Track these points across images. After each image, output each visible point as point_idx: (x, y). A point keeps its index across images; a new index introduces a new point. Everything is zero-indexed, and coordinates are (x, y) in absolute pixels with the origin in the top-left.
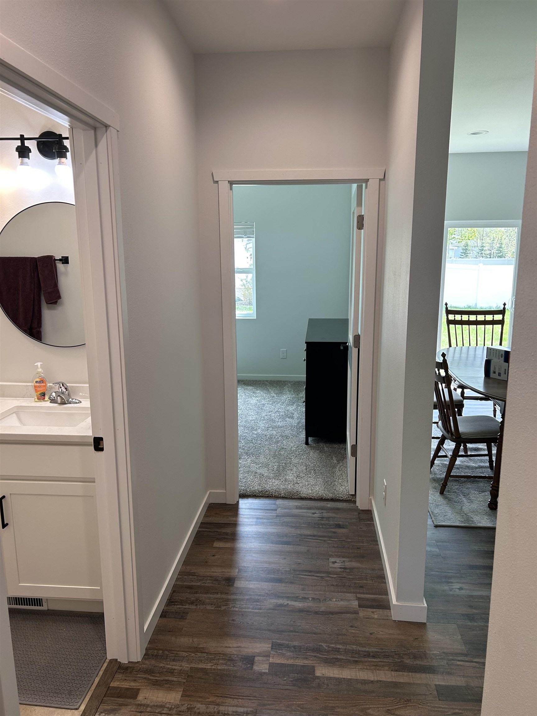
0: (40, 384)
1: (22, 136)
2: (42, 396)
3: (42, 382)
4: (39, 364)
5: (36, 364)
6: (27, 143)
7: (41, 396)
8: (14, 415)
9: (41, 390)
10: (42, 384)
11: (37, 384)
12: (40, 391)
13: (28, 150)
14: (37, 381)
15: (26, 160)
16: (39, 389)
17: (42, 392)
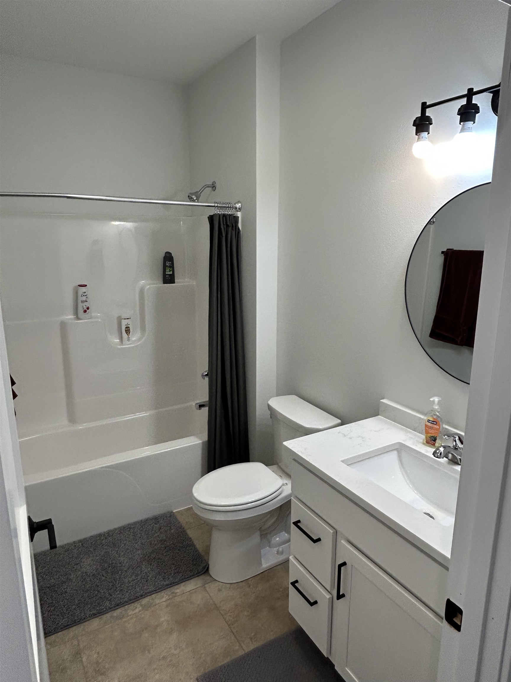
0: (432, 424)
1: (470, 90)
2: (433, 440)
3: (435, 423)
4: (436, 399)
5: (432, 399)
6: (476, 100)
7: (431, 440)
8: (395, 452)
9: (433, 433)
10: (435, 426)
11: (429, 424)
12: (431, 434)
13: (476, 109)
14: (430, 420)
15: (470, 124)
16: (430, 431)
17: (434, 435)
